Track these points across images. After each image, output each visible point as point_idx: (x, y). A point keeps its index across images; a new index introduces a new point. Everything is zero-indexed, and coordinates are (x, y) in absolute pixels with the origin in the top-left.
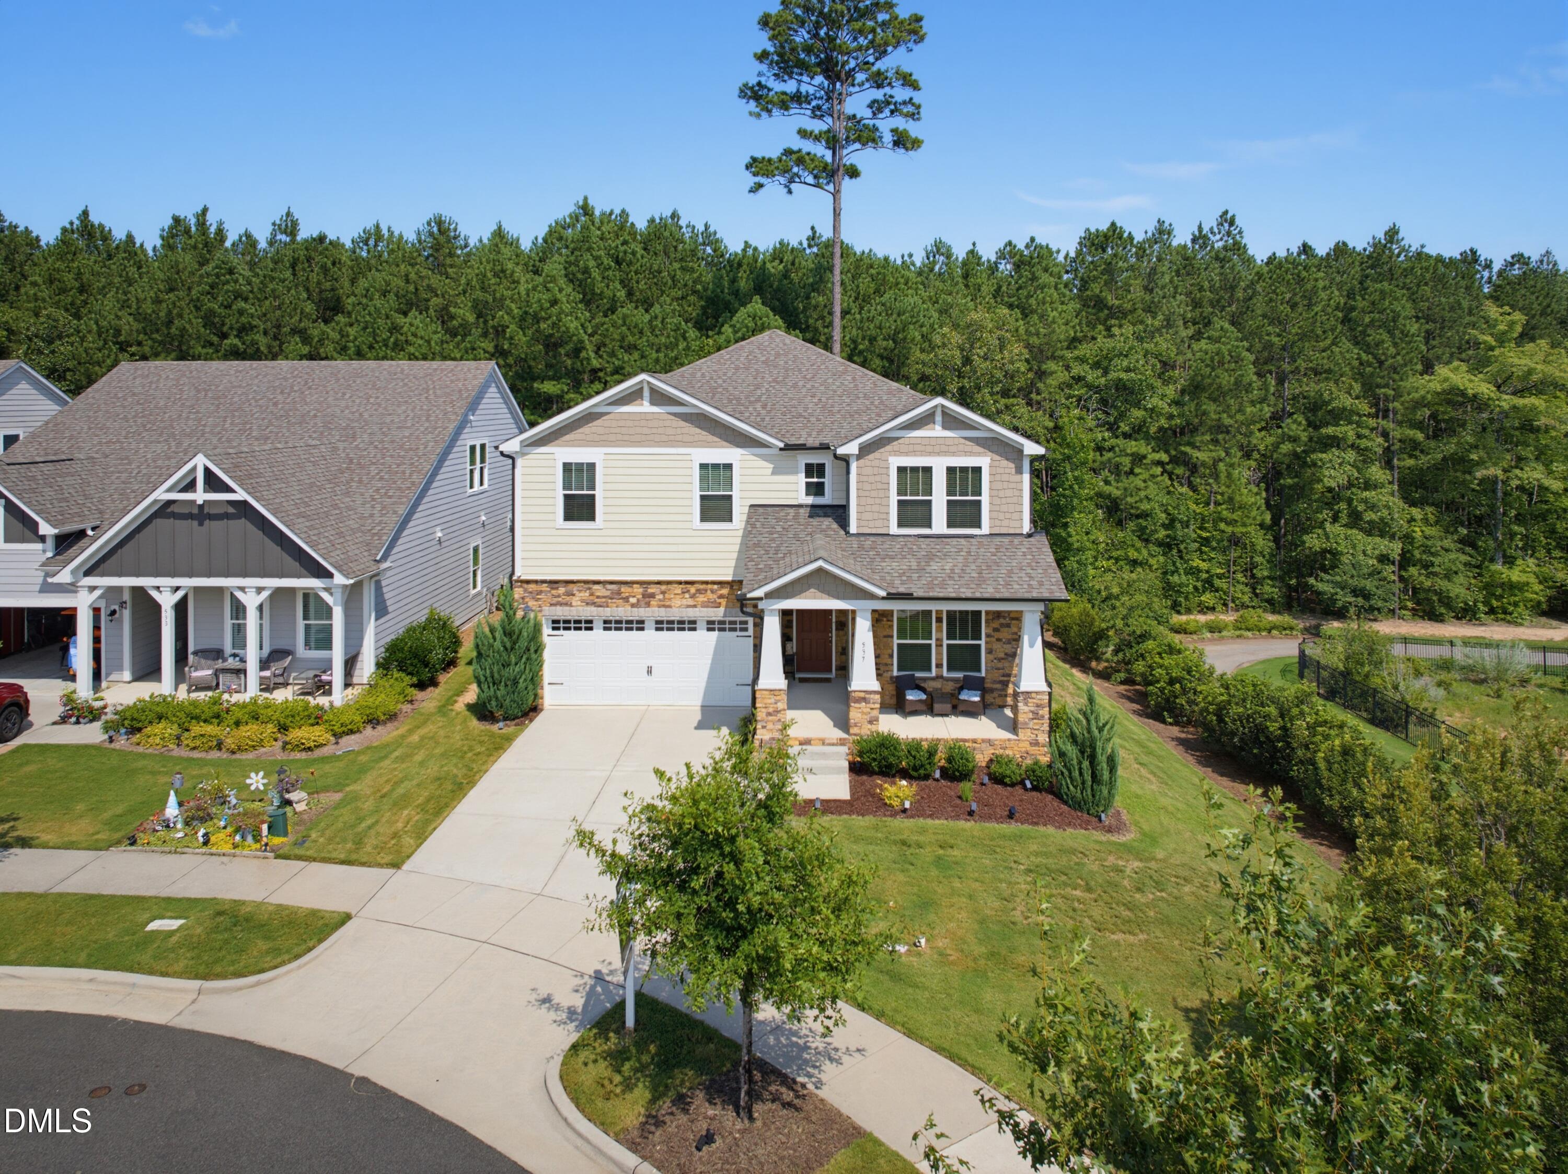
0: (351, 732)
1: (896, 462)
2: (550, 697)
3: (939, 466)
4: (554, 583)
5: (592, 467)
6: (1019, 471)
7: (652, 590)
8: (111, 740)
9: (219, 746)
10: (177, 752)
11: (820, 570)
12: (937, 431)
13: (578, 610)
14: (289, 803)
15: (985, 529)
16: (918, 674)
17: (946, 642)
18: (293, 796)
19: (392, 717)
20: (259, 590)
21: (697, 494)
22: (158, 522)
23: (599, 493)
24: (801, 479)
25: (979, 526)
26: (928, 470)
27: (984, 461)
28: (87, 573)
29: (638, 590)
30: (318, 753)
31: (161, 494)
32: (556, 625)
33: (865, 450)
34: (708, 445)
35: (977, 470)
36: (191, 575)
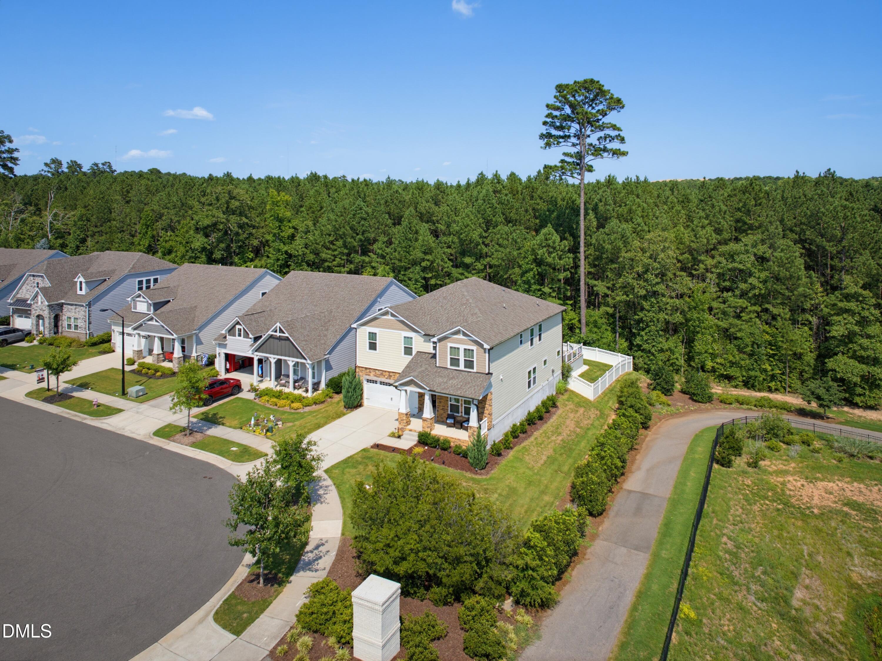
0: (308, 406)
1: (450, 345)
2: (365, 402)
3: (462, 347)
4: (366, 368)
5: (376, 334)
6: (485, 352)
7: (391, 374)
8: (255, 399)
9: (276, 405)
10: (268, 405)
11: (412, 380)
12: (461, 336)
13: (372, 378)
14: (277, 425)
15: (475, 370)
16: (455, 414)
17: (463, 405)
18: (279, 423)
19: (323, 402)
20: (293, 361)
21: (403, 346)
22: (271, 339)
23: (377, 342)
24: (432, 345)
25: (473, 368)
26: (458, 349)
27: (474, 348)
28: (256, 351)
29: (387, 374)
30: (298, 411)
31: (270, 333)
32: (368, 381)
33: (440, 340)
34: (406, 331)
35: (473, 350)
36: (277, 355)
